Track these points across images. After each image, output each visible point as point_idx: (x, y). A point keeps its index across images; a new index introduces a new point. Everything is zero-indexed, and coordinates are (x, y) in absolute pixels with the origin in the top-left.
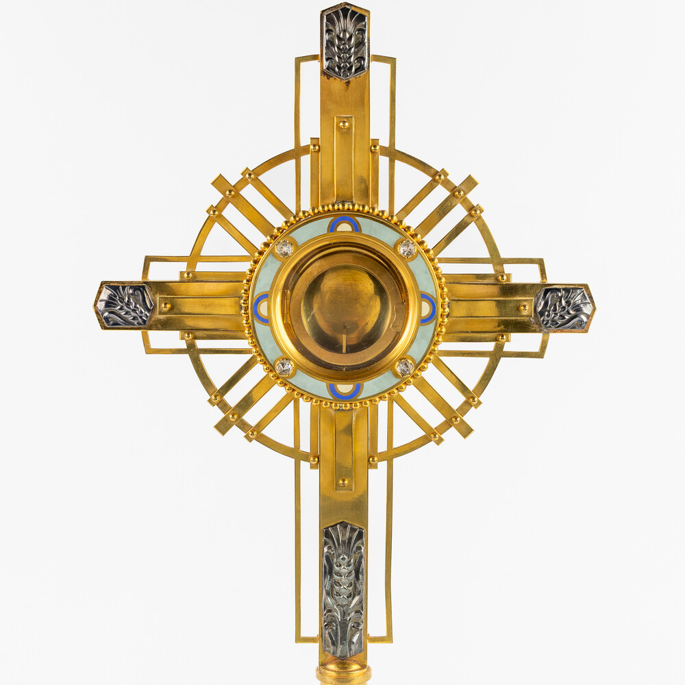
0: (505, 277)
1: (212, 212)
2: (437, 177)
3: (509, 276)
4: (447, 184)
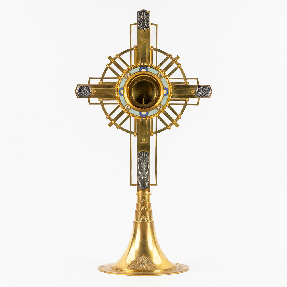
0: (187, 83)
1: (107, 66)
2: (169, 56)
3: (188, 83)
4: (171, 58)
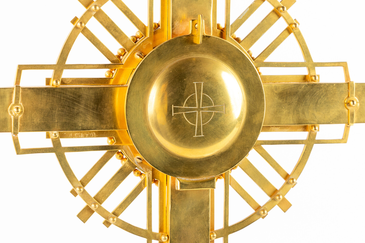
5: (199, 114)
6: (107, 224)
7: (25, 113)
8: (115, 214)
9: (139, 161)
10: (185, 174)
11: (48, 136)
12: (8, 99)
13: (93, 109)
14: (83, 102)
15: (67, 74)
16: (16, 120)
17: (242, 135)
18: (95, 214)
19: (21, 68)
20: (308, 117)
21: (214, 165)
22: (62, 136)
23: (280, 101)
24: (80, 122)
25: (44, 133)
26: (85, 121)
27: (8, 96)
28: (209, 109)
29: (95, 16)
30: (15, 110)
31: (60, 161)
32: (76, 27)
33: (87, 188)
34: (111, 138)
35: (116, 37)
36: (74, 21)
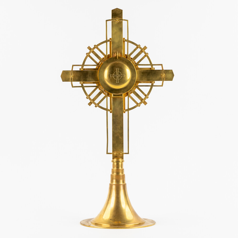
5: (117, 77)
6: (96, 106)
7: (74, 77)
8: (98, 104)
9: (104, 90)
10: (115, 93)
11: (80, 83)
12: (70, 73)
13: (91, 76)
14: (89, 74)
15: (85, 67)
16: (72, 79)
17: (130, 83)
18: (93, 104)
19: (73, 66)
20: (150, 79)
21: (123, 91)
22: (84, 83)
23: (142, 74)
24: (88, 79)
25: (79, 82)
26: (89, 79)
27: (70, 72)
28: (120, 76)
29: (92, 52)
30: (71, 76)
31: (83, 89)
32: (87, 55)
33: (90, 97)
34: (97, 84)
35: (98, 58)
36: (87, 54)
